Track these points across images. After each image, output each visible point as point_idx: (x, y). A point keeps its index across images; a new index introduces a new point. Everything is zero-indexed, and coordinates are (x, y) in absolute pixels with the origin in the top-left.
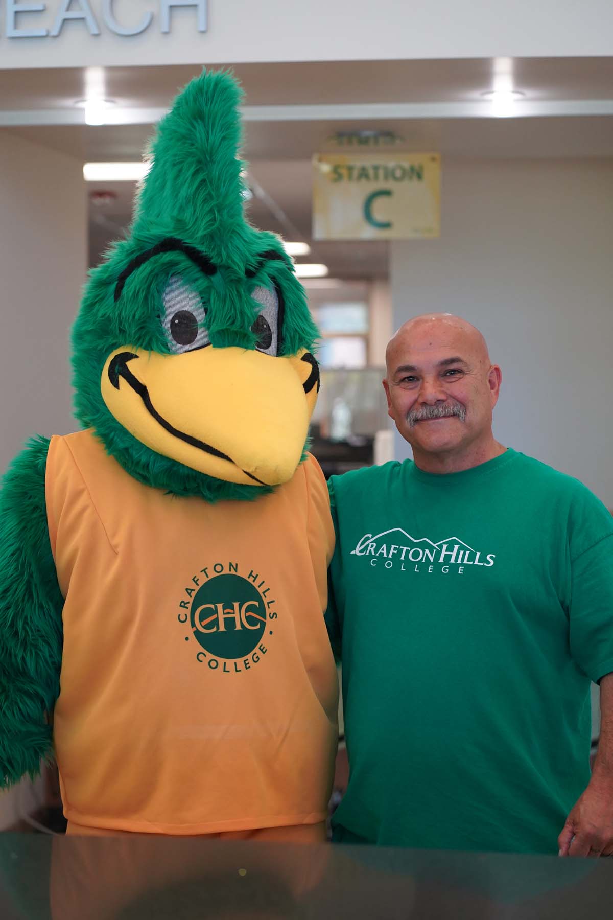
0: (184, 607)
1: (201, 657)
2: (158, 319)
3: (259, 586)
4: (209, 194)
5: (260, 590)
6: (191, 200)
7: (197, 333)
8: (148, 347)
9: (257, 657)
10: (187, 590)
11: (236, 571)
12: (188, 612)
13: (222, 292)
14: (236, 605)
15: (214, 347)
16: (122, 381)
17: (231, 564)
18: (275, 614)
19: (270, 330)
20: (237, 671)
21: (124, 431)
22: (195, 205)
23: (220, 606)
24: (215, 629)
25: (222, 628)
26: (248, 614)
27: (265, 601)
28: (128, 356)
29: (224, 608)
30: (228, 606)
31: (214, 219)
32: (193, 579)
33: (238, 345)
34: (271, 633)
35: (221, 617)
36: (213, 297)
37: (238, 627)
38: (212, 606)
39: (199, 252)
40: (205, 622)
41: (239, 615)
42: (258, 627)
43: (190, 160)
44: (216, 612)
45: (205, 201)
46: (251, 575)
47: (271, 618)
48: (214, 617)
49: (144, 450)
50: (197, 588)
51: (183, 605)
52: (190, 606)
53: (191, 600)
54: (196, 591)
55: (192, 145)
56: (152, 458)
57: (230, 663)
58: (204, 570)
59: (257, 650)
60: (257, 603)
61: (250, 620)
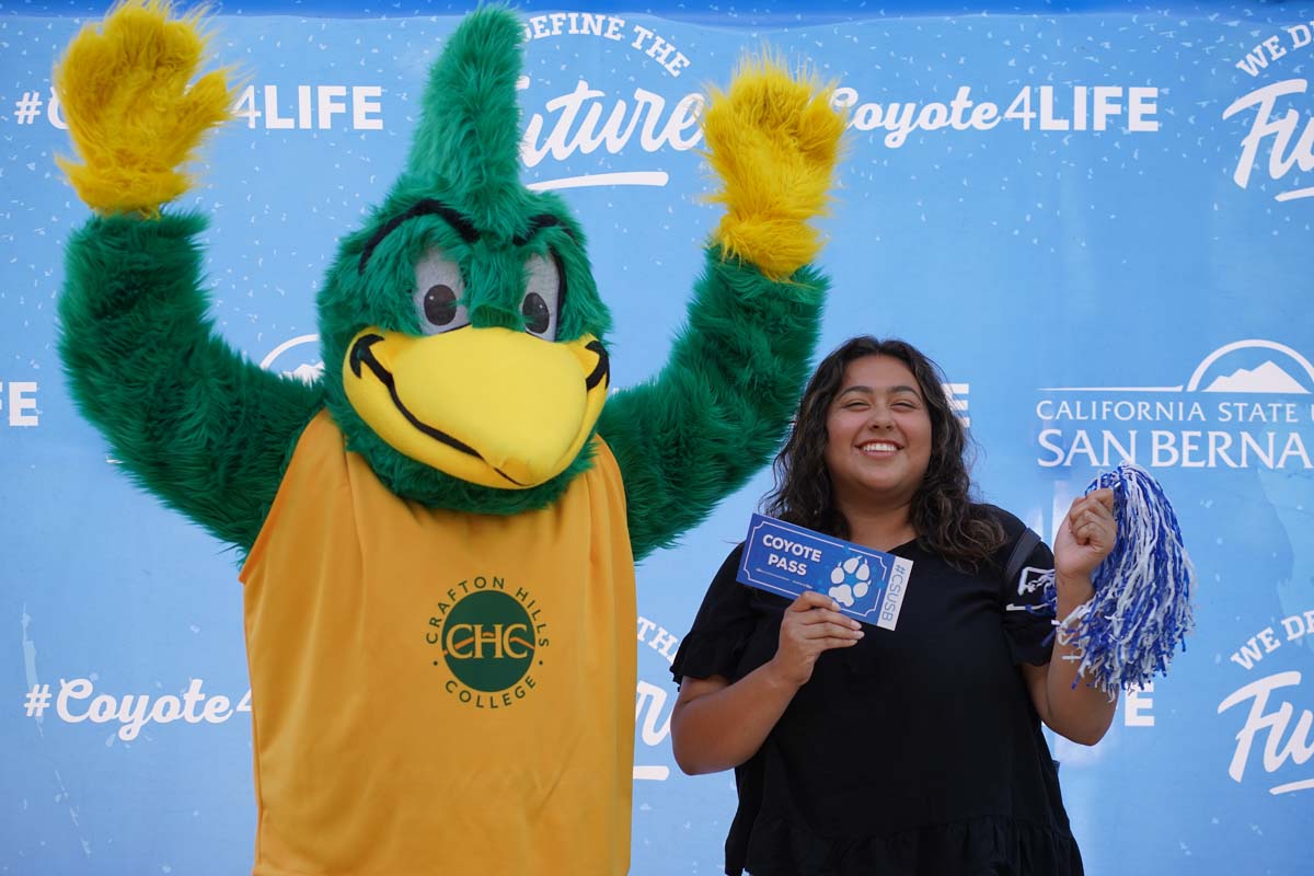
0: (434, 624)
1: (451, 686)
2: (408, 295)
3: (529, 607)
4: (478, 148)
5: (530, 612)
6: (454, 154)
7: (455, 311)
8: (395, 328)
9: (523, 692)
10: (440, 605)
11: (502, 586)
12: (440, 631)
13: (485, 262)
14: (498, 628)
15: (474, 327)
16: (364, 367)
17: (495, 579)
18: (546, 640)
19: (547, 311)
20: (492, 707)
21: (368, 430)
22: (460, 161)
23: (478, 628)
24: (470, 655)
25: (479, 654)
26: (512, 640)
27: (535, 624)
28: (374, 339)
29: (483, 631)
30: (488, 628)
31: (481, 177)
32: (449, 593)
33: (502, 326)
34: (541, 663)
35: (479, 641)
36: (474, 268)
37: (499, 654)
38: (470, 627)
39: (460, 215)
40: (459, 645)
41: (502, 640)
42: (525, 655)
43: (456, 108)
44: (472, 634)
45: (472, 155)
46: (519, 592)
47: (542, 645)
48: (470, 640)
49: (390, 451)
50: (453, 604)
51: (434, 622)
52: (442, 624)
53: (444, 618)
54: (451, 607)
55: (460, 91)
56: (399, 460)
57: (485, 696)
58: (463, 584)
59: (522, 682)
60: (524, 627)
61: (515, 647)
